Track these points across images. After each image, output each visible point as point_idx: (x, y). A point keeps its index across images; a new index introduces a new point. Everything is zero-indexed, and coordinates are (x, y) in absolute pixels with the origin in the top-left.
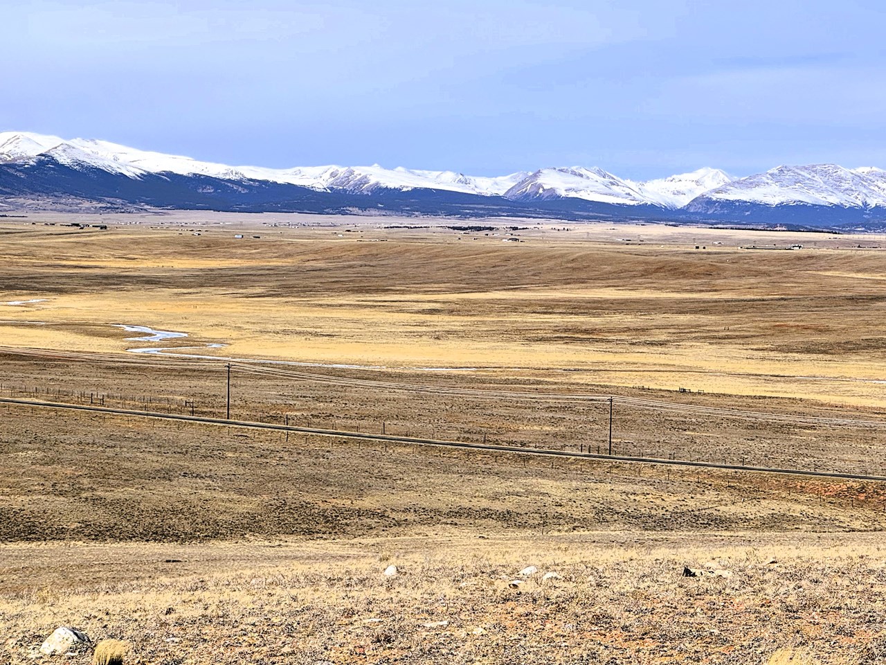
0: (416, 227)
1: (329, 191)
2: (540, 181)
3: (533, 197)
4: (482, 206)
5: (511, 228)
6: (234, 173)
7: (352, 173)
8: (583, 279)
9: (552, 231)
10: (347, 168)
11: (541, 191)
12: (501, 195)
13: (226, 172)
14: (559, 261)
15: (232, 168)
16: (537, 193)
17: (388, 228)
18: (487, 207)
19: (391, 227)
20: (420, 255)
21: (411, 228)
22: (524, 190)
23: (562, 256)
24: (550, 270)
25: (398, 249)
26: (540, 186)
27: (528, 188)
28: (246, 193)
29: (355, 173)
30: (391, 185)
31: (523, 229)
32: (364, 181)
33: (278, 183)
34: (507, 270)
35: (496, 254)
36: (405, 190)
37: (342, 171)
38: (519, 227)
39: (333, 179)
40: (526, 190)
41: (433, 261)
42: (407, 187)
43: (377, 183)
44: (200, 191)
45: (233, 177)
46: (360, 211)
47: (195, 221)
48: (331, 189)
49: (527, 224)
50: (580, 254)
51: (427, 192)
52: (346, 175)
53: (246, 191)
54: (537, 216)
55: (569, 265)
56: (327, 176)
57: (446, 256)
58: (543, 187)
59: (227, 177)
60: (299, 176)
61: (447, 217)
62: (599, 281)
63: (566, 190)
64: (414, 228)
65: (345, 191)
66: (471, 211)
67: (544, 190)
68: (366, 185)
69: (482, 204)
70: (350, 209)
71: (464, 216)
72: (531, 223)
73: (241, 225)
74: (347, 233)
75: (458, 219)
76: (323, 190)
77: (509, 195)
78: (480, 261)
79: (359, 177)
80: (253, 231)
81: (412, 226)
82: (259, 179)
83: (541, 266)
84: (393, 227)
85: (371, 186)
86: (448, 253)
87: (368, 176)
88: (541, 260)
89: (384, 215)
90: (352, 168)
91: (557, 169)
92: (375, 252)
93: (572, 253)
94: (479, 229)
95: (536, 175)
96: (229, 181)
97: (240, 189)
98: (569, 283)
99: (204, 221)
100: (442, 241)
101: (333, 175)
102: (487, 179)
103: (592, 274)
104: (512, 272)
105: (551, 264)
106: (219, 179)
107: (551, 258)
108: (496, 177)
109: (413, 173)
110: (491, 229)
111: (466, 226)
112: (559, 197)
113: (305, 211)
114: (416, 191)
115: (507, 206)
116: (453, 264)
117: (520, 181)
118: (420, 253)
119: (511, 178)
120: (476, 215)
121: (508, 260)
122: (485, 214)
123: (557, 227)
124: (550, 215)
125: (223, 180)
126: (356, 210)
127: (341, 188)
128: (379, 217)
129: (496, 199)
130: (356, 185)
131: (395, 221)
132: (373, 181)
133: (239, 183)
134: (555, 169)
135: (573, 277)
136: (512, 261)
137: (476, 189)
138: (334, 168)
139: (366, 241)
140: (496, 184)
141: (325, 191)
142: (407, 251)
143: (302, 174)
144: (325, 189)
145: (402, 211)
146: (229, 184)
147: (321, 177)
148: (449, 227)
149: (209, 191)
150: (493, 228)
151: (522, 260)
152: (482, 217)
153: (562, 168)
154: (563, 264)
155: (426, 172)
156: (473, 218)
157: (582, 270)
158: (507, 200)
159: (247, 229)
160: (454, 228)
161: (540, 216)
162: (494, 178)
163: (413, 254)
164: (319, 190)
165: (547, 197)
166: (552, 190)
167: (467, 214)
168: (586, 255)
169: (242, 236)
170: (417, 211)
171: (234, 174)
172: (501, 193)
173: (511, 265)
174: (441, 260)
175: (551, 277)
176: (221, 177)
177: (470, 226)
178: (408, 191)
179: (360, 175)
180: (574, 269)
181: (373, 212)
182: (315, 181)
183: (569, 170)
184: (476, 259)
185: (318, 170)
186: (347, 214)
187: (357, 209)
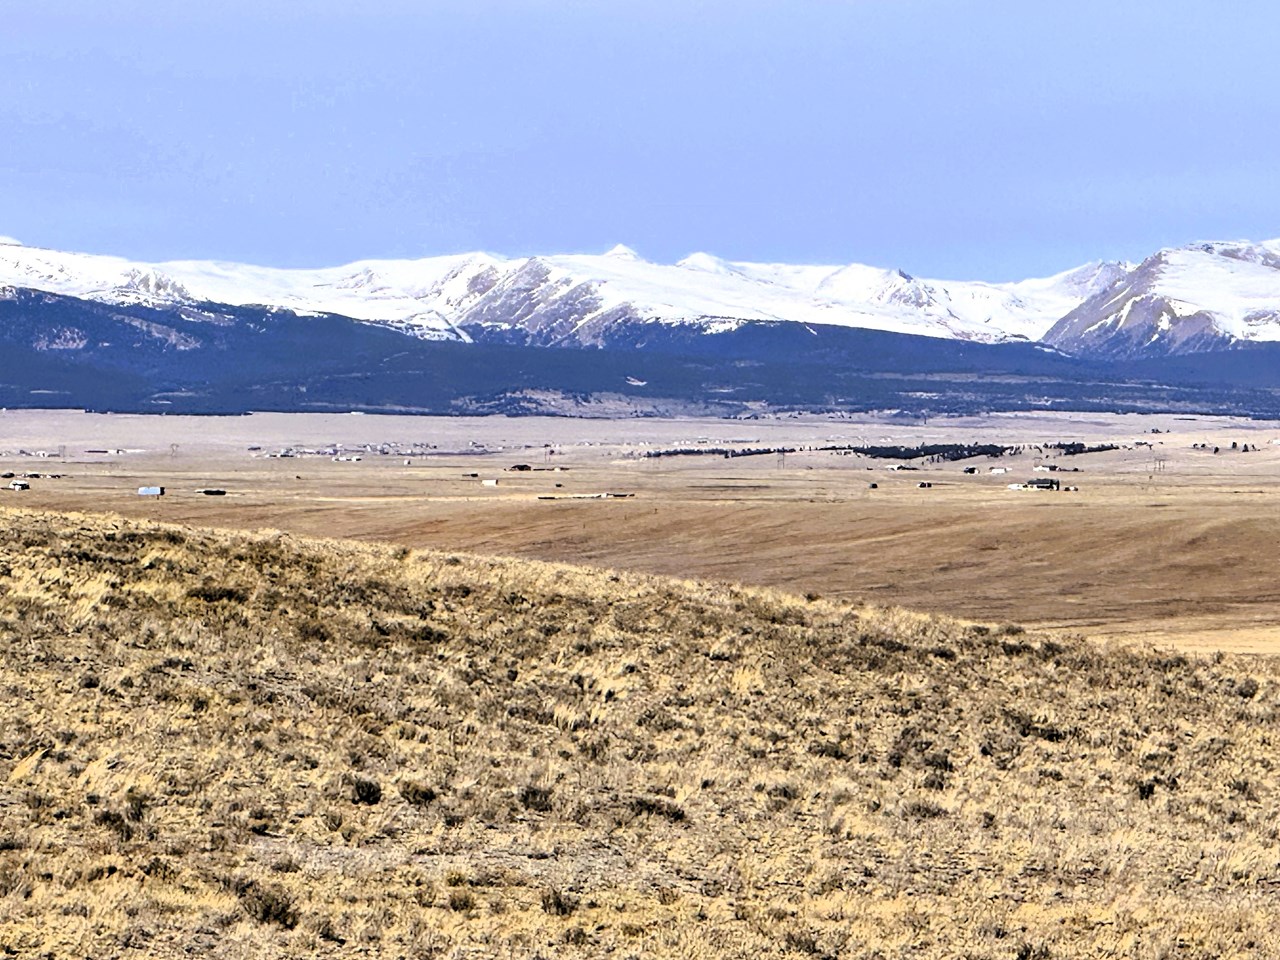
0: (750, 453)
1: (468, 339)
2: (1161, 288)
3: (1141, 343)
4: (972, 378)
5: (1060, 446)
6: (152, 283)
7: (540, 276)
8: (1217, 599)
9: (1195, 454)
10: (524, 261)
11: (1164, 323)
12: (1034, 339)
13: (125, 281)
14: (1148, 545)
15: (146, 269)
16: (1153, 329)
17: (658, 455)
18: (987, 380)
19: (668, 454)
20: (718, 539)
21: (735, 454)
22: (1110, 321)
23: (1160, 530)
24: (1120, 574)
25: (650, 521)
26: (1162, 307)
27: (1125, 312)
28: (194, 351)
29: (553, 278)
30: (671, 315)
31: (1102, 449)
32: (579, 301)
33: (299, 314)
34: (986, 579)
35: (956, 528)
36: (717, 328)
37: (506, 270)
38: (1087, 445)
39: (479, 298)
40: (1117, 321)
41: (757, 554)
42: (724, 320)
43: (625, 310)
44: (42, 345)
45: (149, 298)
46: (569, 404)
47: (25, 446)
48: (474, 330)
49: (1118, 433)
50: (1214, 523)
51: (789, 332)
52: (521, 285)
53: (194, 344)
54: (1151, 405)
55: (1181, 559)
56: (458, 288)
57: (795, 540)
58: (1170, 311)
59: (131, 300)
60: (365, 291)
61: (855, 416)
62: (1266, 606)
63: (1247, 319)
64: (745, 453)
65: (519, 335)
66: (934, 396)
67: (1174, 320)
68: (588, 317)
69: (970, 370)
70: (538, 396)
71: (912, 412)
72: (1125, 430)
73: (175, 455)
74: (518, 473)
75: (893, 421)
76: (446, 335)
77: (1060, 337)
78: (904, 551)
79: (564, 290)
80: (207, 474)
81: (738, 449)
82: (237, 303)
83: (1091, 563)
84: (676, 453)
85: (605, 317)
86: (808, 528)
87: (594, 286)
88: (1093, 545)
89: (647, 415)
90: (545, 261)
91: (1218, 248)
92: (578, 531)
93: (1194, 522)
94: (955, 453)
95: (1149, 270)
96: (138, 310)
97: (173, 338)
98: (1172, 615)
99: (51, 443)
100: (810, 494)
101: (478, 284)
102: (989, 289)
103: (1249, 584)
104: (998, 584)
105: (1122, 555)
106: (103, 306)
107: (1125, 536)
108: (1017, 281)
109: (741, 272)
110: (994, 452)
111: (915, 445)
112: (1225, 341)
113: (388, 407)
114: (753, 333)
115: (1055, 375)
116: (819, 562)
117: (1097, 290)
118: (721, 533)
119: (1069, 280)
120: (953, 408)
121: (987, 546)
122: (979, 405)
123: (1214, 439)
124: (1195, 401)
125: (118, 309)
126: (552, 399)
127: (506, 326)
128: (632, 423)
129: (1015, 354)
130: (553, 316)
131: (686, 430)
132: (610, 301)
133: (169, 317)
134: (1208, 249)
135: (1186, 596)
136: (1002, 552)
137: (952, 322)
138: (479, 261)
139: (566, 497)
140: (1018, 302)
141: (453, 337)
142: (678, 526)
143: (378, 282)
144: (452, 331)
145: (708, 399)
146: (136, 323)
147: (439, 292)
148: (857, 450)
149: (72, 345)
150: (1004, 449)
151: (1032, 546)
152: (970, 414)
153: (1232, 245)
154: (1162, 555)
155: (787, 269)
156: (941, 419)
157: (1221, 574)
158: (1055, 358)
159: (190, 469)
160: (875, 452)
161: (1161, 406)
162: (1010, 285)
163: (698, 536)
164: (430, 336)
165: (1186, 343)
166: (1202, 318)
167: (921, 404)
168: (1231, 528)
169: (162, 489)
170: (756, 400)
171: (152, 288)
172: (1035, 334)
173: (1000, 561)
174: (778, 551)
175: (1119, 598)
176: (111, 298)
177: (929, 443)
178: (727, 333)
179: (567, 282)
180: (1194, 570)
181: (611, 404)
182: (419, 306)
183: (1257, 250)
184: (891, 545)
185: (427, 270)
186: (526, 413)
187: (559, 396)
